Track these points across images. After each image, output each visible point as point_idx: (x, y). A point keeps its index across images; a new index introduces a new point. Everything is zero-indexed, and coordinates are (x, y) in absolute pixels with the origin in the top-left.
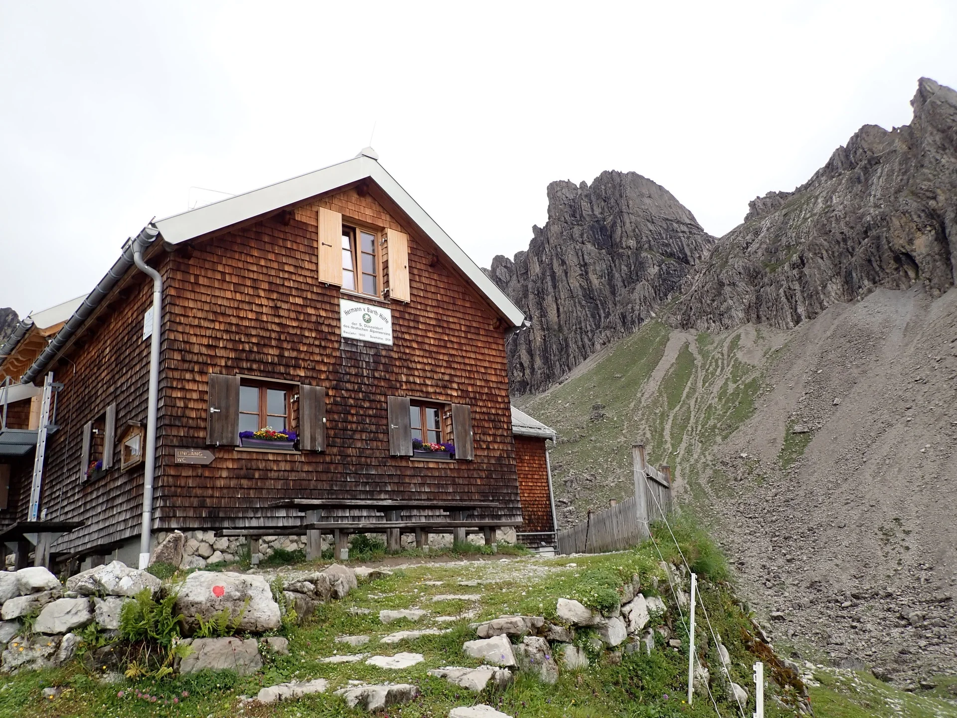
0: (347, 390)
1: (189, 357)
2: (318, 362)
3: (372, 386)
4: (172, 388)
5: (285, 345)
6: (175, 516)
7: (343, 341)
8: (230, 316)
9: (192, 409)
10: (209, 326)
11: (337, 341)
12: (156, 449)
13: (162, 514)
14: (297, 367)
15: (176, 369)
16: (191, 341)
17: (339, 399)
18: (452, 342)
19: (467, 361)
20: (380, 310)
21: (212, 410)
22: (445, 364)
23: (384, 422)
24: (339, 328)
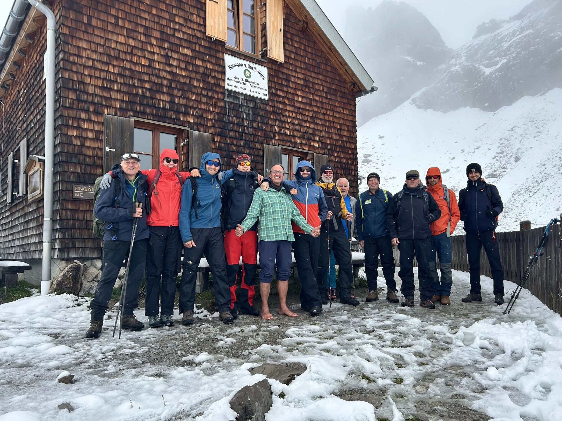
0: (230, 138)
1: (84, 97)
2: (205, 110)
3: (251, 135)
4: (67, 126)
5: (176, 93)
6: (74, 247)
7: (226, 93)
8: (123, 60)
9: (89, 148)
10: (103, 68)
11: (222, 93)
12: (54, 184)
13: (62, 245)
14: (187, 113)
15: (71, 108)
16: (86, 81)
17: (223, 145)
18: (316, 101)
19: (327, 118)
20: (259, 67)
21: (108, 149)
22: (309, 120)
23: (260, 166)
24: (224, 81)
